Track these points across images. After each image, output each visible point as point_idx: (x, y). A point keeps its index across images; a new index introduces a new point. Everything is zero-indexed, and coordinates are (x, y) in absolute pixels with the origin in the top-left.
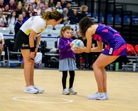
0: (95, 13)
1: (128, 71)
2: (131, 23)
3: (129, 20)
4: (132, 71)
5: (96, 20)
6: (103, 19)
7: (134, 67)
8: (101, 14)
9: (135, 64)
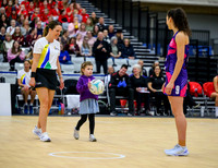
0: (152, 43)
1: (194, 117)
2: (197, 55)
3: (194, 51)
4: (199, 116)
5: (153, 52)
6: (161, 51)
7: (202, 111)
8: (159, 45)
9: (203, 107)
